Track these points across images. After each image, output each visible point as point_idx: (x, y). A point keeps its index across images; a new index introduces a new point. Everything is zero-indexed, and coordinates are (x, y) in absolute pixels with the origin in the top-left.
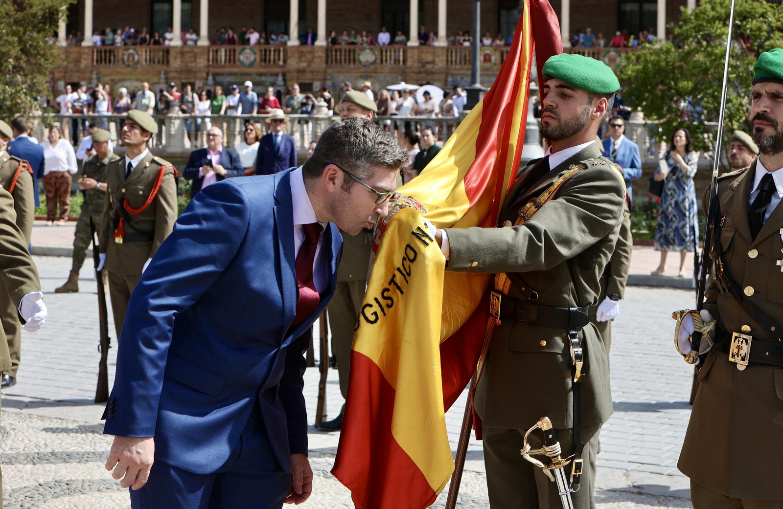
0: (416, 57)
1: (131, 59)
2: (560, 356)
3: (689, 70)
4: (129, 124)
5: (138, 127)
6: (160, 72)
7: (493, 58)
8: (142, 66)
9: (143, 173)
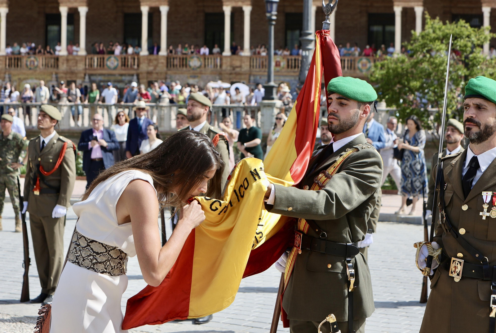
0: (229, 63)
1: (32, 64)
2: (340, 274)
3: (418, 74)
4: (42, 115)
5: (48, 117)
6: (52, 74)
7: (282, 64)
8: (40, 69)
9: (52, 147)
